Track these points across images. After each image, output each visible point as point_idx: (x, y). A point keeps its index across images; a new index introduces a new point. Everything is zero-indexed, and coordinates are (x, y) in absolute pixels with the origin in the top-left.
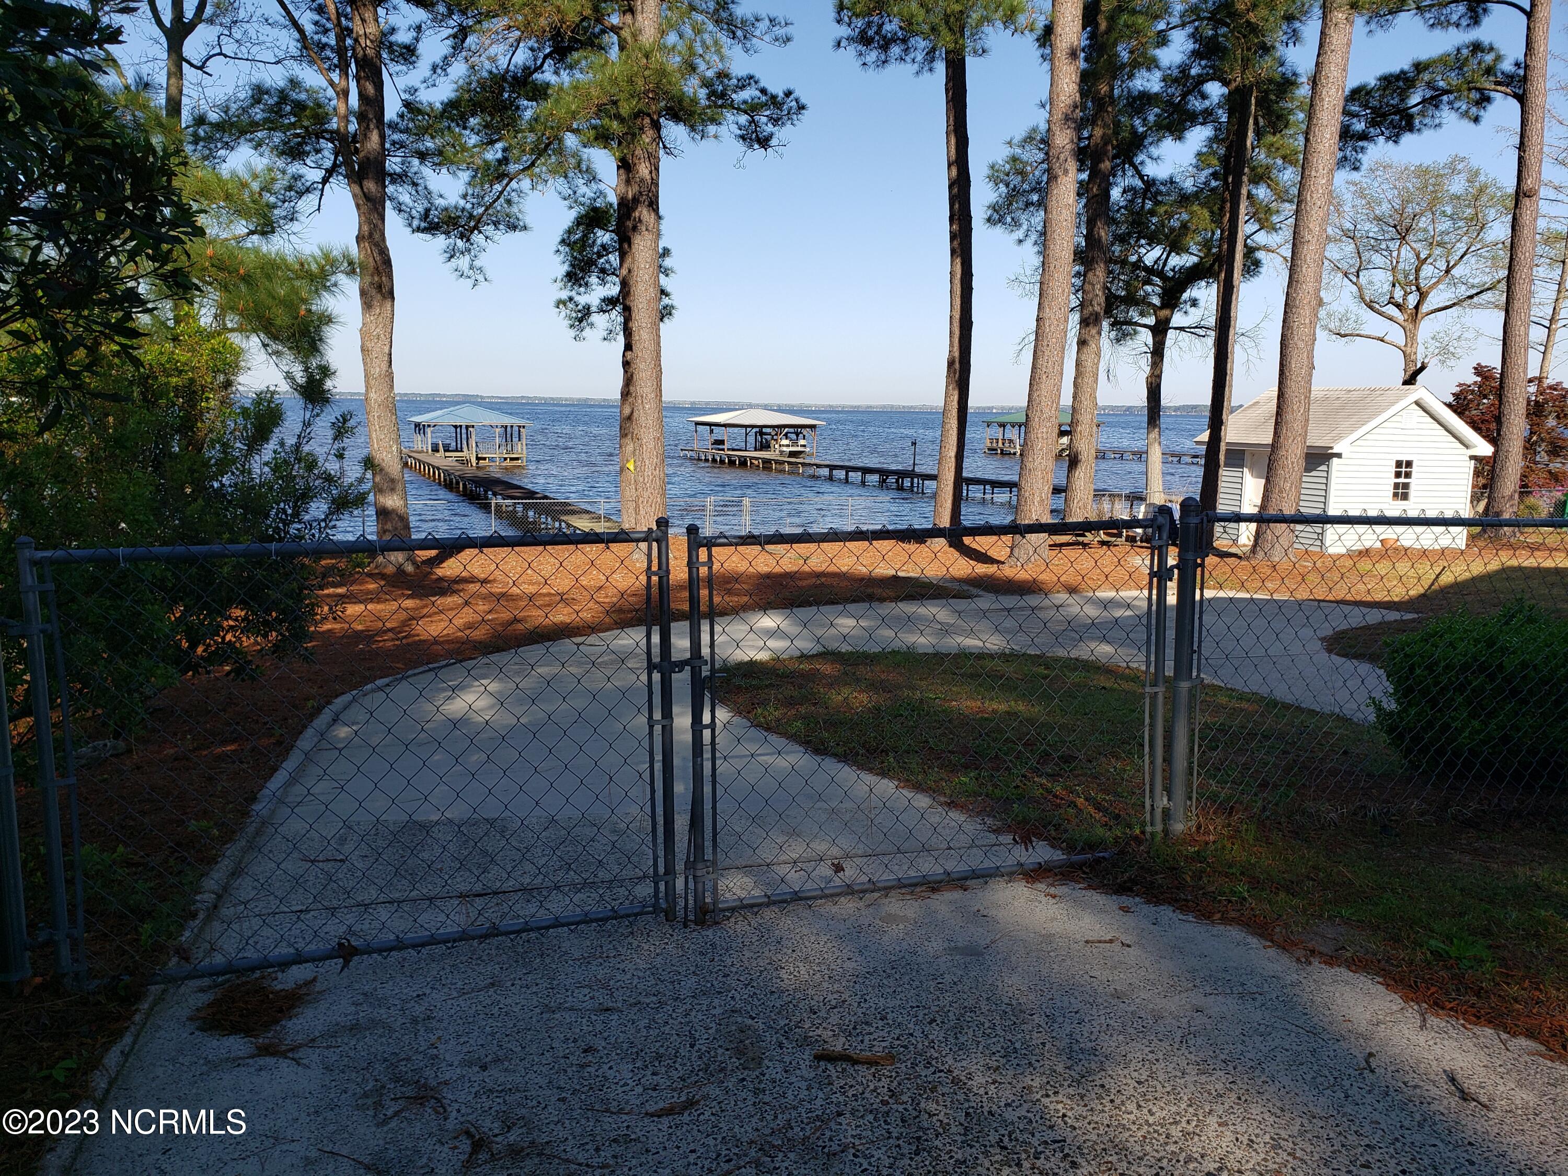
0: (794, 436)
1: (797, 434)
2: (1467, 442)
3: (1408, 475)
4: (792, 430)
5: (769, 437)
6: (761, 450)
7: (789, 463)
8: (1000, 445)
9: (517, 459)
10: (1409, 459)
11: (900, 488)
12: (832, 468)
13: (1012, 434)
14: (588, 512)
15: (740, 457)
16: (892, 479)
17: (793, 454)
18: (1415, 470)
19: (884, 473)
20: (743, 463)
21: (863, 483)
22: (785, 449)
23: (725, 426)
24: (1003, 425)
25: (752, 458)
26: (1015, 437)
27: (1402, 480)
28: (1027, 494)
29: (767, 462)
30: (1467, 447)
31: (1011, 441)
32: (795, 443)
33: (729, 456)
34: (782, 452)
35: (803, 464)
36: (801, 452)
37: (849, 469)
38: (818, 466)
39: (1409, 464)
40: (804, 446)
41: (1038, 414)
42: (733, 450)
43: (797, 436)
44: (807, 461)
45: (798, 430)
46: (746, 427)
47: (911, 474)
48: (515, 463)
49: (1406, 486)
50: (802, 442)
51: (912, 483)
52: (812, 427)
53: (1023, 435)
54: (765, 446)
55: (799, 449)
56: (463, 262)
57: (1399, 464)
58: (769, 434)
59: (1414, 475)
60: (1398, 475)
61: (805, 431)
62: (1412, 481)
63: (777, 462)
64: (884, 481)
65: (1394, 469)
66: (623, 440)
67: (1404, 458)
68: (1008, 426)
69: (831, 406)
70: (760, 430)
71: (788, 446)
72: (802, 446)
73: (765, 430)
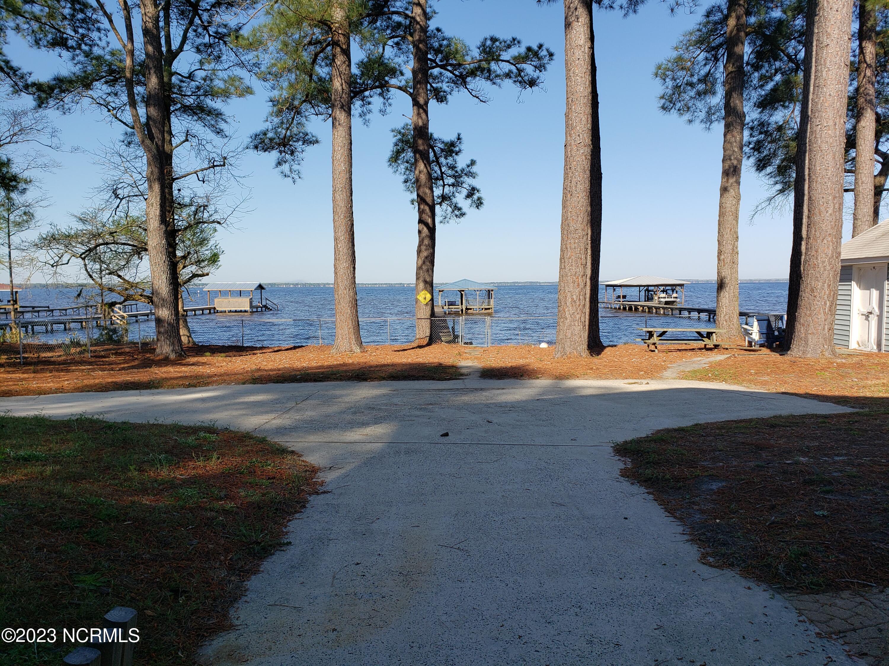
4: (669, 288)
5: (652, 293)
6: (648, 301)
7: (666, 309)
15: (635, 305)
17: (667, 303)
20: (637, 309)
22: (662, 300)
23: (620, 286)
25: (642, 306)
29: (650, 308)
33: (623, 305)
34: (660, 302)
36: (674, 302)
38: (684, 310)
40: (676, 298)
42: (631, 301)
43: (673, 292)
44: (676, 307)
46: (640, 286)
48: (488, 311)
52: (683, 285)
55: (672, 299)
56: (285, 167)
61: (678, 288)
63: (656, 308)
69: (751, 280)
71: (665, 298)
72: (674, 298)
73: (650, 288)
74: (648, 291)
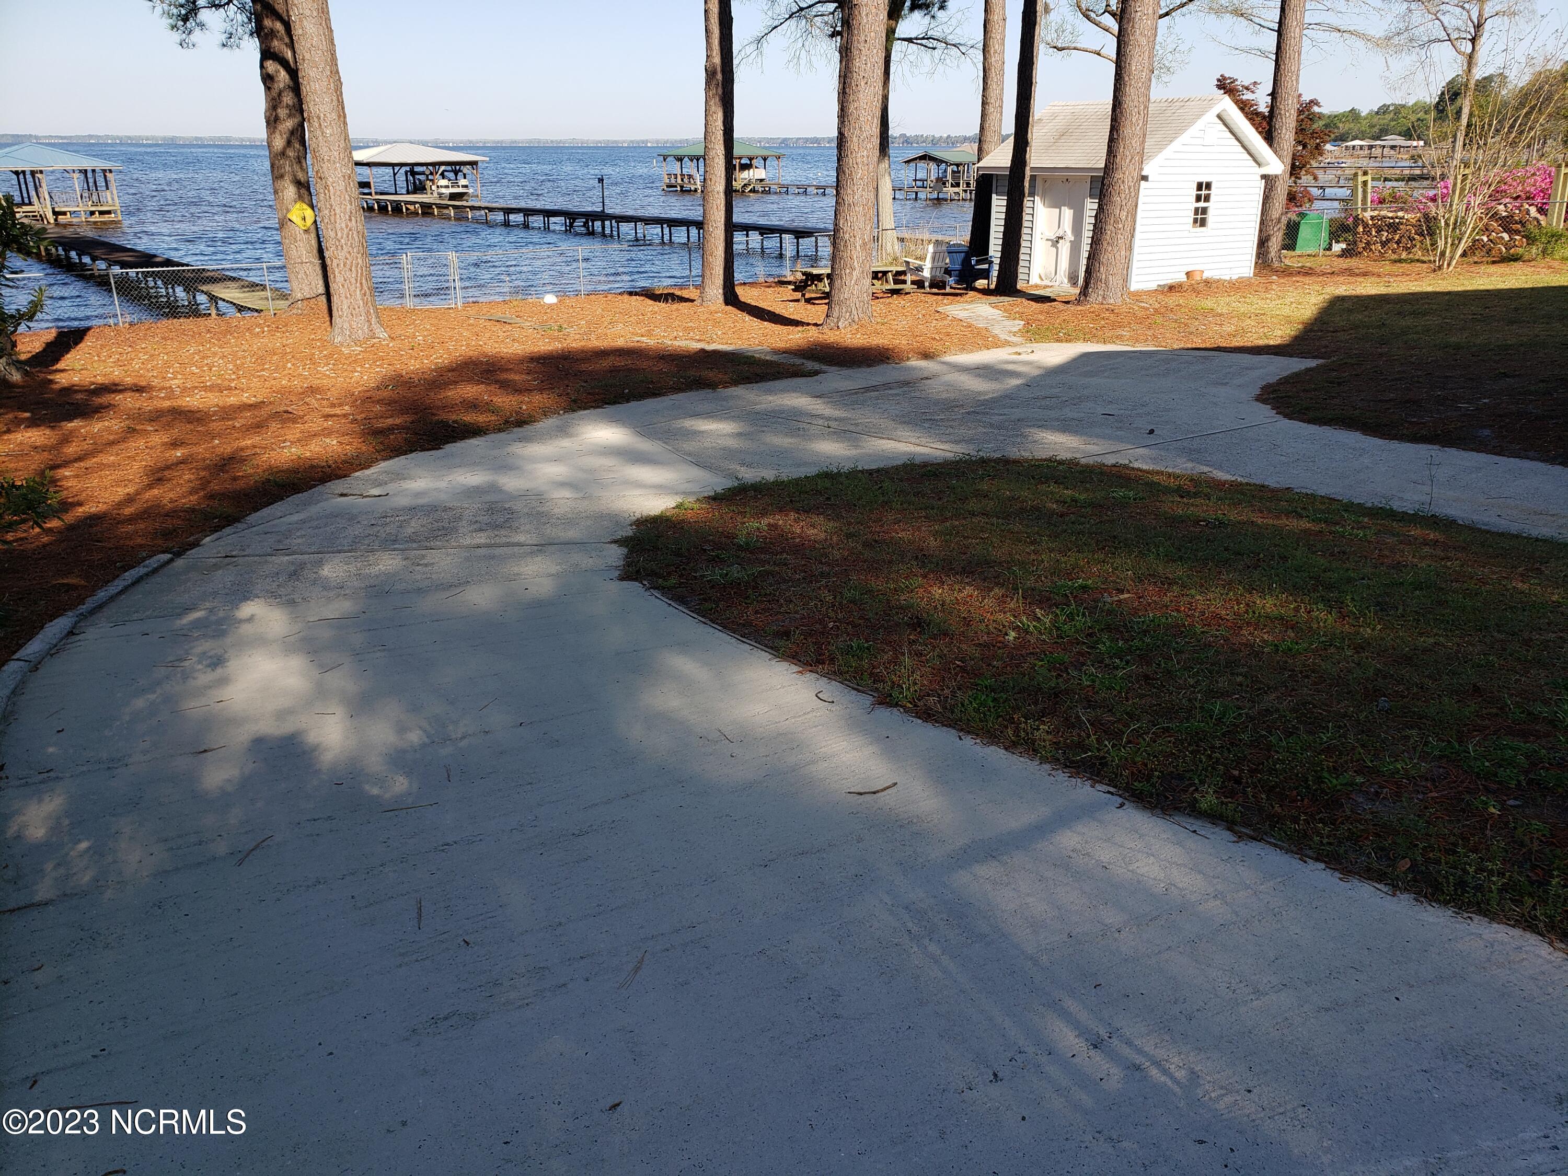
0: (451, 175)
1: (456, 173)
2: (1260, 160)
3: (1207, 198)
4: (449, 168)
5: (422, 177)
6: (414, 192)
7: (455, 207)
8: (679, 181)
9: (109, 212)
10: (1208, 180)
11: (591, 233)
12: (508, 211)
13: (690, 168)
14: (233, 279)
15: (391, 202)
16: (579, 223)
17: (453, 197)
18: (1213, 192)
19: (571, 216)
20: (397, 209)
21: (547, 229)
22: (443, 190)
23: (368, 165)
24: (680, 159)
25: (407, 203)
26: (693, 172)
27: (1202, 204)
28: (847, 236)
29: (426, 206)
30: (1259, 164)
31: (690, 176)
32: (455, 185)
33: (378, 201)
34: (440, 195)
35: (473, 208)
36: (466, 194)
37: (528, 212)
38: (491, 210)
39: (1208, 186)
40: (466, 186)
41: (857, 132)
42: (382, 194)
43: (456, 175)
44: (477, 204)
45: (456, 168)
46: (393, 165)
47: (602, 216)
48: (106, 218)
49: (1204, 211)
50: (463, 182)
51: (603, 228)
52: (473, 164)
53: (702, 169)
54: (419, 188)
55: (461, 190)
57: (1200, 186)
58: (423, 173)
59: (1212, 198)
60: (1198, 199)
61: (466, 169)
62: (1210, 205)
63: (439, 206)
64: (571, 225)
65: (1194, 192)
66: (280, 184)
67: (1204, 179)
68: (686, 159)
70: (412, 169)
71: (447, 187)
72: (463, 186)
73: (417, 169)
74: (413, 173)
